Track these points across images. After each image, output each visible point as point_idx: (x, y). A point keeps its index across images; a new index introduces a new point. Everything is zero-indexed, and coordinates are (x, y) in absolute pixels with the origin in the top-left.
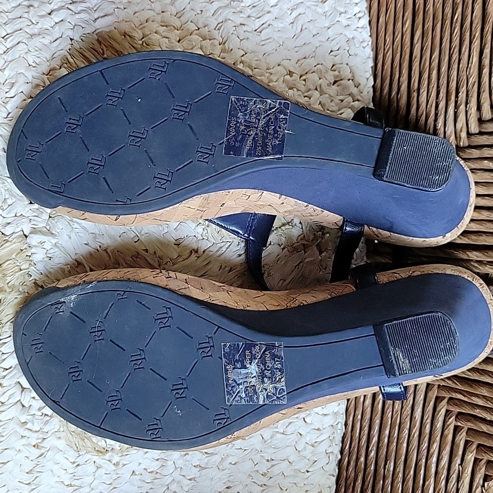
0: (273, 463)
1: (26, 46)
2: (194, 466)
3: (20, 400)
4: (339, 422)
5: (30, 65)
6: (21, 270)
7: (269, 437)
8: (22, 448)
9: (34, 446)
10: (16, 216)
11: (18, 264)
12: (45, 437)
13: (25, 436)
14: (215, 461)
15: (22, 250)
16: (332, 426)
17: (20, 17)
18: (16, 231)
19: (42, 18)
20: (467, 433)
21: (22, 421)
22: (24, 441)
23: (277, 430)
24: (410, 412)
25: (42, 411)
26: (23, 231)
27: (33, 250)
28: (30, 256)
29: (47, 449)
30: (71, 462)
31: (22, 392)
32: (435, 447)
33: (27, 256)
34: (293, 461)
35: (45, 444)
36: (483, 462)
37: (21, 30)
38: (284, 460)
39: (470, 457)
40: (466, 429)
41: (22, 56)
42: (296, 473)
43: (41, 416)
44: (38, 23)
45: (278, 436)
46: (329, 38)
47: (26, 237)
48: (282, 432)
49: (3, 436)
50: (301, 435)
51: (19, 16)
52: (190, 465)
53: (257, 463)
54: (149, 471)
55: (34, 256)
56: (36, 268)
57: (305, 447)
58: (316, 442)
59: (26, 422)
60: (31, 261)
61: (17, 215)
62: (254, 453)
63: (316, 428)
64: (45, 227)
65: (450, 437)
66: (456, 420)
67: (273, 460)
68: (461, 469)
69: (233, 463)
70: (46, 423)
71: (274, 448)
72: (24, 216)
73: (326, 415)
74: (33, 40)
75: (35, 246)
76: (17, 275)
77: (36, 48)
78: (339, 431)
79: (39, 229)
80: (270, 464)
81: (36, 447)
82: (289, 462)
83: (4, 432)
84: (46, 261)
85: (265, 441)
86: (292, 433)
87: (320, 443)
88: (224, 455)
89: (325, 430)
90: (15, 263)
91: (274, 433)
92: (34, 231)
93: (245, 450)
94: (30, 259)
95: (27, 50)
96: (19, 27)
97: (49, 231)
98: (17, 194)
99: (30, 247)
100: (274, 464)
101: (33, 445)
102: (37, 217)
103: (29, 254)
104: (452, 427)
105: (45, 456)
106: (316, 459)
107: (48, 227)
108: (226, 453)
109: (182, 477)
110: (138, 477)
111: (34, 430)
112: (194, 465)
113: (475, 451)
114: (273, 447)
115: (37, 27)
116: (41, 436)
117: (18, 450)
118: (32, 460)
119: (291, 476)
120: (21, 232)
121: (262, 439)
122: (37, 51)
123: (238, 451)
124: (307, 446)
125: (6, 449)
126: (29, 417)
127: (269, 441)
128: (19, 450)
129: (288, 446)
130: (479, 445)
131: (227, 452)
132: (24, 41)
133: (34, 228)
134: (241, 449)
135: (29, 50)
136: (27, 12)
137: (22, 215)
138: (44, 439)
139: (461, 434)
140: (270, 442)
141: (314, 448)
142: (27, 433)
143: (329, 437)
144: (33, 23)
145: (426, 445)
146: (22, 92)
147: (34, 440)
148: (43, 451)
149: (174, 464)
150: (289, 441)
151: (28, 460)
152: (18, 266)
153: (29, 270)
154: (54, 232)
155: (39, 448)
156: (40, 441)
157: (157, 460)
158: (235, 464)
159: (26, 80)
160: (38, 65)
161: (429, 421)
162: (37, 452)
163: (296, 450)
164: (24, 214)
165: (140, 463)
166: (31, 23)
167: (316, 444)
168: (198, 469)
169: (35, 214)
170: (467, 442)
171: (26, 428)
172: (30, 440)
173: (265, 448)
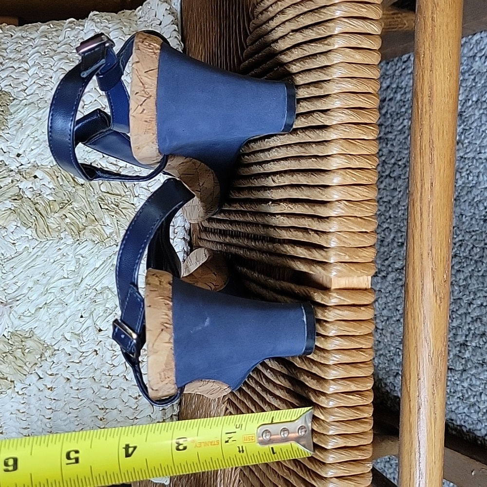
0: (107, 411)
2: (48, 409)
7: (97, 390)
14: (60, 405)
23: (102, 385)
34: (122, 410)
38: (114, 409)
42: (126, 420)
45: (103, 389)
48: (107, 386)
50: (124, 390)
52: (44, 408)
53: (94, 411)
54: (21, 411)
58: (139, 396)
62: (89, 402)
67: (106, 408)
82: (119, 410)
86: (116, 388)
88: (65, 402)
93: (82, 399)
109: (42, 417)
110: (15, 416)
114: (102, 398)
119: (122, 421)
121: (93, 391)
123: (75, 399)
127: (97, 394)
134: (78, 398)
140: (99, 394)
150: (114, 394)
157: (23, 404)
158: (77, 409)
163: (123, 401)
168: (51, 411)
173: (96, 398)
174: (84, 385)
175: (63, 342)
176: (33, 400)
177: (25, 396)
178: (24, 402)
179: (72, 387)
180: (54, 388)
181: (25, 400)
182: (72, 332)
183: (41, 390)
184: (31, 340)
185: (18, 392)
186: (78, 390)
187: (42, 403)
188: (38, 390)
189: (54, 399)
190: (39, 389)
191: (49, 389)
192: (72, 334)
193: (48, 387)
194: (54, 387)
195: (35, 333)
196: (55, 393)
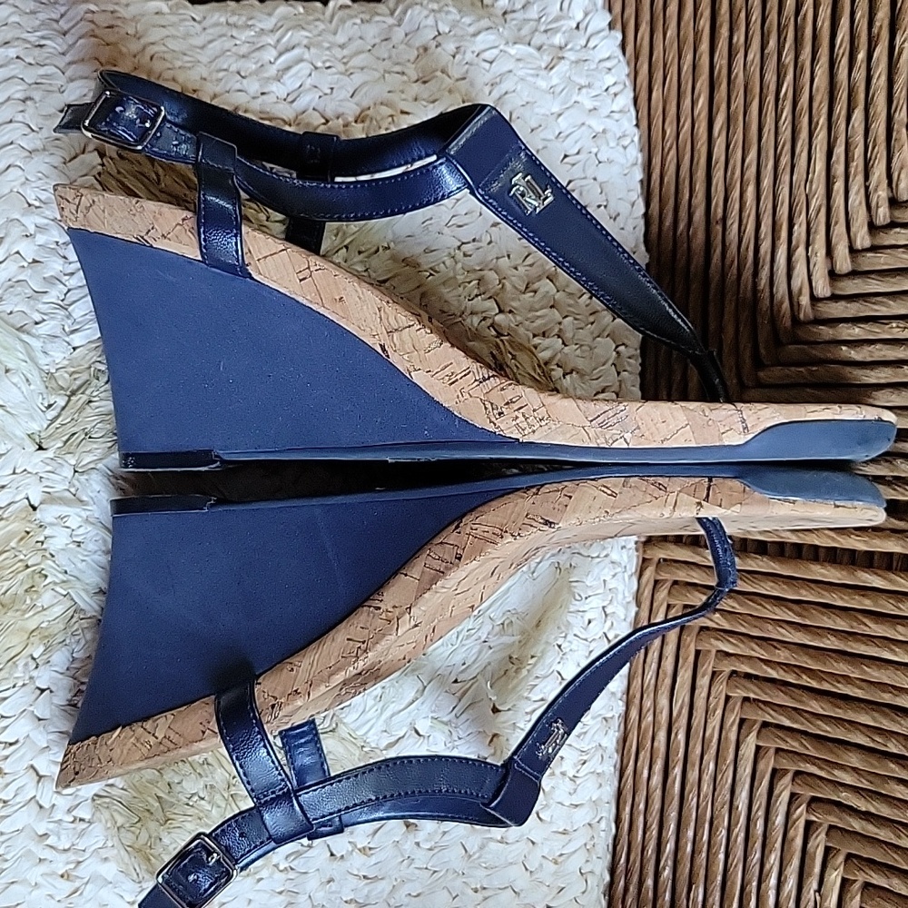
0: (486, 893)
1: (20, 172)
2: (346, 902)
3: (35, 797)
4: (602, 818)
5: (30, 205)
6: (27, 567)
7: (476, 848)
8: (40, 880)
9: (62, 876)
10: (14, 473)
11: (22, 557)
12: (81, 859)
13: (45, 860)
14: (383, 891)
15: (28, 533)
16: (590, 825)
17: (11, 121)
18: (17, 499)
19: (48, 120)
20: (827, 835)
21: (40, 833)
22: (43, 868)
23: (489, 836)
24: (728, 796)
25: (74, 813)
26: (28, 499)
27: (47, 532)
28: (42, 543)
29: (86, 880)
30: (129, 903)
31: (38, 782)
32: (774, 859)
33: (37, 542)
34: (522, 890)
35: (81, 872)
36: (857, 886)
37: (12, 143)
38: (505, 888)
39: (835, 877)
40: (825, 826)
41: (15, 190)
43: (73, 822)
44: (40, 128)
45: (493, 845)
46: (560, 133)
47: (34, 509)
48: (499, 838)
49: (7, 860)
50: (533, 843)
51: (9, 120)
52: (338, 901)
53: (457, 896)
55: (50, 541)
56: (54, 562)
57: (541, 865)
58: (561, 855)
59: (46, 834)
60: (45, 550)
61: (17, 471)
62: (450, 876)
63: (561, 830)
64: (68, 490)
65: (799, 842)
66: (807, 811)
67: (485, 888)
68: (818, 898)
69: (415, 894)
70: (81, 834)
71: (486, 868)
72: (29, 473)
73: (577, 806)
74: (33, 161)
75: (52, 524)
76: (20, 576)
77: (40, 175)
78: (602, 834)
79: (57, 494)
80: (480, 896)
81: (66, 877)
82: (514, 891)
83: (8, 853)
84: (72, 549)
85: (470, 856)
86: (518, 840)
87: (568, 857)
88: (396, 880)
89: (576, 833)
90: (16, 556)
91: (485, 841)
92: (50, 498)
93: (435, 872)
94: (44, 546)
95: (23, 179)
96: (9, 138)
97: (74, 495)
98: (15, 435)
99: (41, 526)
100: (486, 895)
101: (60, 873)
102: (53, 472)
103: (42, 539)
104: (801, 824)
105: (81, 894)
106: (563, 886)
107: (73, 490)
108: (400, 877)
111: (61, 848)
112: (345, 899)
113: (842, 868)
114: (484, 865)
115: (40, 136)
116: (73, 858)
117: (33, 884)
118: (59, 901)
120: (26, 501)
121: (464, 851)
122: (40, 179)
123: (419, 872)
124: (544, 861)
125: (13, 883)
126: (52, 826)
127: (476, 856)
128: (36, 884)
129: (511, 863)
130: (849, 857)
131: (402, 873)
132: (18, 163)
133: (49, 493)
134: (426, 868)
135: (27, 179)
136: (22, 111)
137: (25, 470)
138: (79, 862)
139: (817, 837)
140: (479, 858)
141: (557, 866)
142: (47, 854)
143: (585, 845)
144: (33, 131)
145: (758, 855)
146: (18, 253)
147: (61, 865)
148: (77, 884)
149: (309, 901)
150: (512, 855)
151: (52, 901)
152: (21, 560)
153: (42, 566)
154: (85, 498)
155: (71, 878)
156: (72, 866)
157: (281, 893)
158: (418, 895)
159: (23, 231)
160: (45, 203)
161: (761, 813)
162: (67, 887)
163: (526, 869)
164: (29, 470)
165: (250, 900)
166: (29, 130)
167: (562, 858)
169: (49, 468)
170: (828, 850)
171: (47, 845)
172: (53, 865)
173: (470, 868)
174: (446, 837)
175: (411, 741)
176: (312, 884)
177: (292, 875)
178: (282, 889)
179: (418, 844)
180: (370, 849)
181: (289, 886)
182: (432, 718)
183: (338, 855)
184: (333, 737)
185: (276, 866)
186: (430, 849)
187: (333, 889)
188: (329, 854)
189: (365, 877)
190: (332, 855)
191: (360, 850)
192: (435, 721)
193: (359, 846)
194: (371, 846)
195: (345, 721)
196: (373, 860)
